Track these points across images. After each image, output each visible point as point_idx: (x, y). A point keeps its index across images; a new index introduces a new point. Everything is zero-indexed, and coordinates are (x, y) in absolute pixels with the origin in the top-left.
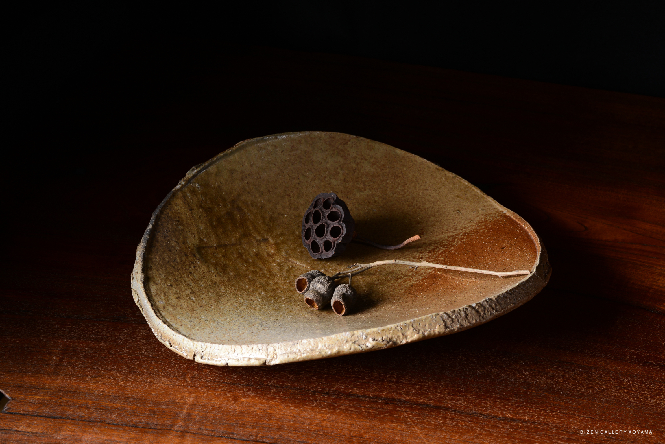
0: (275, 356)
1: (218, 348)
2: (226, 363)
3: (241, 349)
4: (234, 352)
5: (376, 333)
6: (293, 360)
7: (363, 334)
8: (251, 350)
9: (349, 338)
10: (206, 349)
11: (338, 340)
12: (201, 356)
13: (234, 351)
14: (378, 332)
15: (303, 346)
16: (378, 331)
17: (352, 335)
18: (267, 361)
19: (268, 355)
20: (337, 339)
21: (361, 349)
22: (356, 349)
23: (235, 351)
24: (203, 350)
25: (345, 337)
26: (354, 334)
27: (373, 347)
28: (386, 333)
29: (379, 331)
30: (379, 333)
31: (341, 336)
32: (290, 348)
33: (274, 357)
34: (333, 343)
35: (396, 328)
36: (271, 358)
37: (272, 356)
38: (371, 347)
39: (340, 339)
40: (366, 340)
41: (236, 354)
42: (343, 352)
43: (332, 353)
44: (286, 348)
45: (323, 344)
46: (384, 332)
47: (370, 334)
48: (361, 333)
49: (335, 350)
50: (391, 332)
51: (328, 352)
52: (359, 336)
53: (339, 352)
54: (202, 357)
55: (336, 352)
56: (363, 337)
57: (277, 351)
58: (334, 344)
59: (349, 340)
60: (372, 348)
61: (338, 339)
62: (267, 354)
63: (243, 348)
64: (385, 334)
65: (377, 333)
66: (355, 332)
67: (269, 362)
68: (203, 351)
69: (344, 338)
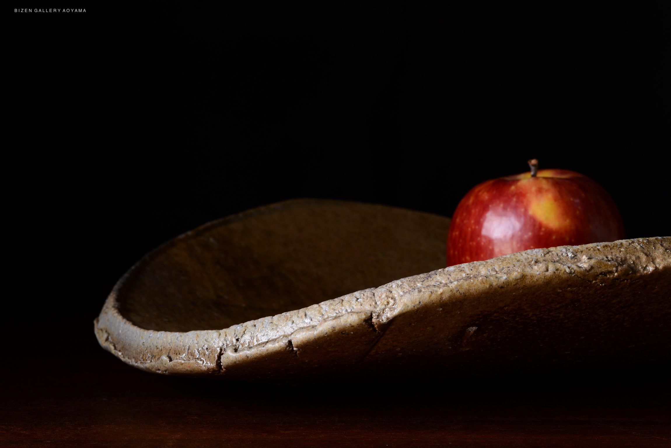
0: (392, 302)
1: (270, 321)
2: (287, 341)
3: (318, 308)
4: (304, 316)
5: (592, 249)
6: (430, 296)
7: (566, 251)
8: (340, 304)
9: (539, 256)
10: (244, 332)
11: (518, 261)
12: (234, 348)
13: (303, 314)
14: (596, 249)
15: (449, 276)
16: (595, 247)
17: (545, 253)
18: (374, 314)
19: (376, 303)
20: (516, 259)
21: (568, 270)
22: (557, 270)
23: (306, 315)
24: (239, 336)
25: (532, 256)
26: (550, 252)
27: (592, 268)
28: (613, 251)
29: (599, 247)
30: (598, 250)
31: (524, 254)
32: (421, 283)
33: (388, 303)
34: (509, 265)
35: (630, 244)
36: (383, 307)
37: (386, 303)
38: (588, 269)
39: (522, 258)
40: (576, 260)
41: (308, 321)
42: (532, 276)
43: (511, 279)
44: (412, 285)
45: (490, 268)
46: (609, 249)
47: (582, 252)
48: (564, 250)
49: (515, 274)
50: (622, 249)
51: (501, 277)
52: (560, 254)
53: (523, 277)
54: (236, 350)
55: (519, 276)
56: (568, 255)
57: (394, 292)
58: (511, 266)
59: (541, 259)
60: (590, 270)
61: (518, 258)
62: (374, 303)
63: (322, 306)
64: (612, 253)
65: (594, 250)
66: (552, 249)
67: (378, 316)
68: (237, 340)
69: (529, 257)
